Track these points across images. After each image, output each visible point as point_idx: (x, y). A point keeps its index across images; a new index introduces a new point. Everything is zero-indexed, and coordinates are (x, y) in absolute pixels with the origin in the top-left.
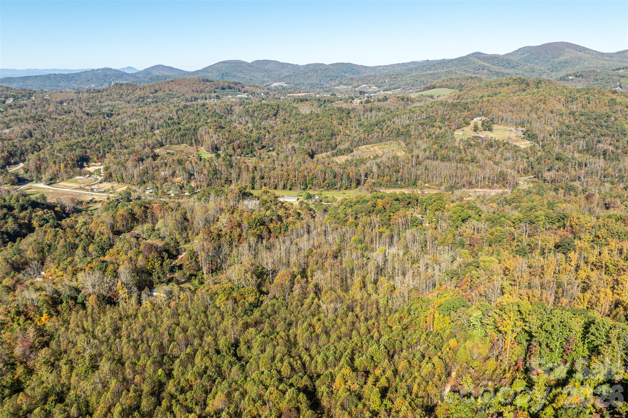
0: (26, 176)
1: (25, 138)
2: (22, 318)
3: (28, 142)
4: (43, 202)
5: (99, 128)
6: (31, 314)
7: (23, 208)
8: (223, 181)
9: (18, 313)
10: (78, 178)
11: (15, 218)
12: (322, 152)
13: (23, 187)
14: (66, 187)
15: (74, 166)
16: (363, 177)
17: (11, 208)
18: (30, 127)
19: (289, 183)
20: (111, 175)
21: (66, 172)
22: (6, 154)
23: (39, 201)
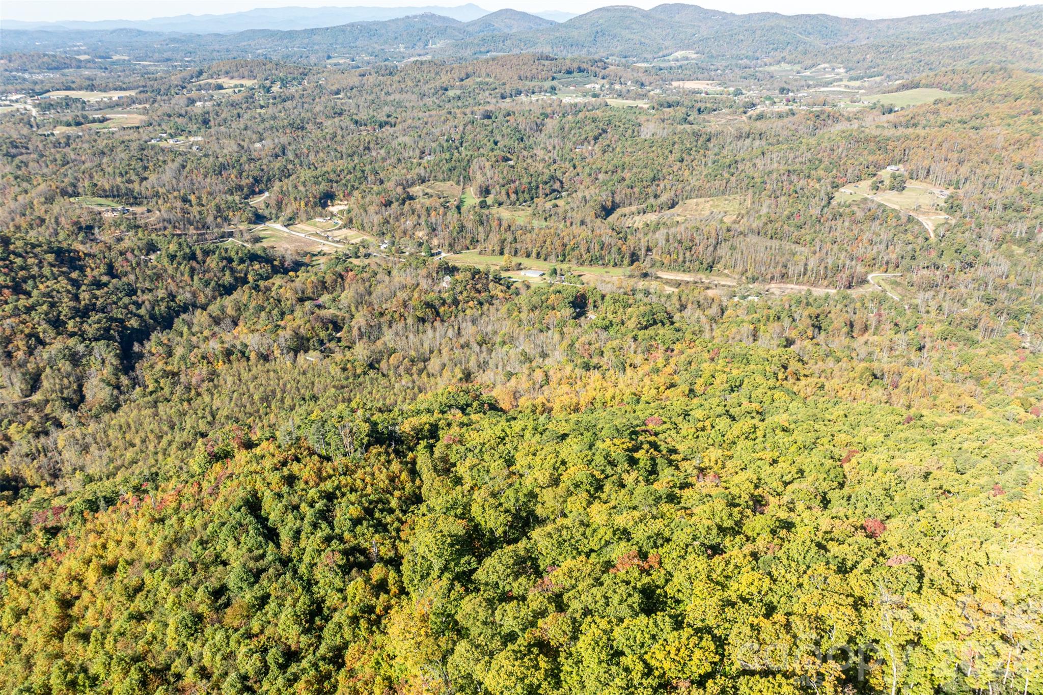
0: (266, 213)
1: (277, 156)
2: (205, 362)
3: (278, 164)
4: (263, 255)
5: (361, 148)
6: (212, 360)
7: (242, 261)
8: (468, 242)
9: (203, 358)
10: (318, 219)
11: (233, 271)
12: (630, 204)
13: (260, 227)
14: (303, 231)
15: (316, 204)
16: (643, 252)
17: (230, 260)
18: (284, 140)
19: (544, 252)
20: (351, 221)
21: (307, 212)
22: (251, 180)
23: (259, 253)
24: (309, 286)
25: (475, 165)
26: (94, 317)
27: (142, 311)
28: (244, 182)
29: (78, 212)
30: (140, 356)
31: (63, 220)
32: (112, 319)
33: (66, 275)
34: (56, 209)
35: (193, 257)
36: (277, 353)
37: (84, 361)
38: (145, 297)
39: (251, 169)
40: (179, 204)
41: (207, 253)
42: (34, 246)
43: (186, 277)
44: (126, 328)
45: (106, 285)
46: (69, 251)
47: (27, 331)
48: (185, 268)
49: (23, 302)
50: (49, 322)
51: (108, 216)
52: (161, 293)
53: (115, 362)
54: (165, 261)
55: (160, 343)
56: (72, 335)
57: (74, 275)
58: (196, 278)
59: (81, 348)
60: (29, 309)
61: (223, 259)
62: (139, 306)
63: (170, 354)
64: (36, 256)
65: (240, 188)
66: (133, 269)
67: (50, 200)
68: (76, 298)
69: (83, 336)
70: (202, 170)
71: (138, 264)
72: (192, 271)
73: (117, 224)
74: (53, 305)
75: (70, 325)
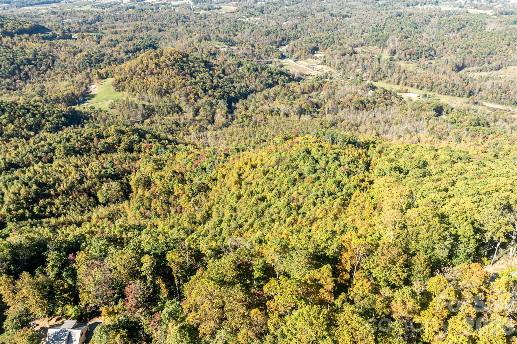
0: (286, 54)
1: (293, 29)
2: (262, 113)
3: (293, 32)
4: (285, 73)
5: (333, 27)
6: (265, 113)
7: (277, 74)
8: (382, 76)
10: (309, 59)
11: (273, 78)
13: (283, 61)
14: (302, 64)
15: (309, 52)
17: (272, 73)
18: (297, 21)
19: (421, 85)
20: (325, 61)
21: (305, 56)
22: (281, 39)
23: (284, 71)
24: (307, 87)
25: (390, 39)
26: (219, 90)
27: (236, 90)
28: (278, 40)
29: (211, 47)
30: (235, 108)
31: (205, 50)
32: (224, 92)
33: (208, 72)
34: (202, 45)
35: (257, 70)
36: (292, 114)
37: (214, 107)
38: (237, 85)
39: (282, 34)
40: (250, 47)
41: (263, 69)
42: (197, 59)
43: (254, 78)
44: (229, 96)
45: (222, 78)
46: (209, 62)
47: (195, 92)
48: (253, 74)
49: (193, 80)
50: (202, 89)
51: (222, 50)
52: (243, 84)
53: (226, 108)
54: (246, 71)
55: (243, 104)
56: (210, 96)
57: (211, 72)
58: (257, 79)
59: (214, 101)
60: (196, 83)
61: (269, 72)
62: (235, 88)
63: (247, 109)
64: (197, 63)
65: (276, 42)
66: (232, 73)
67: (200, 41)
68: (212, 81)
69: (214, 97)
70: (260, 33)
71: (235, 71)
72: (256, 76)
73: (225, 54)
74: (204, 83)
75: (210, 92)
